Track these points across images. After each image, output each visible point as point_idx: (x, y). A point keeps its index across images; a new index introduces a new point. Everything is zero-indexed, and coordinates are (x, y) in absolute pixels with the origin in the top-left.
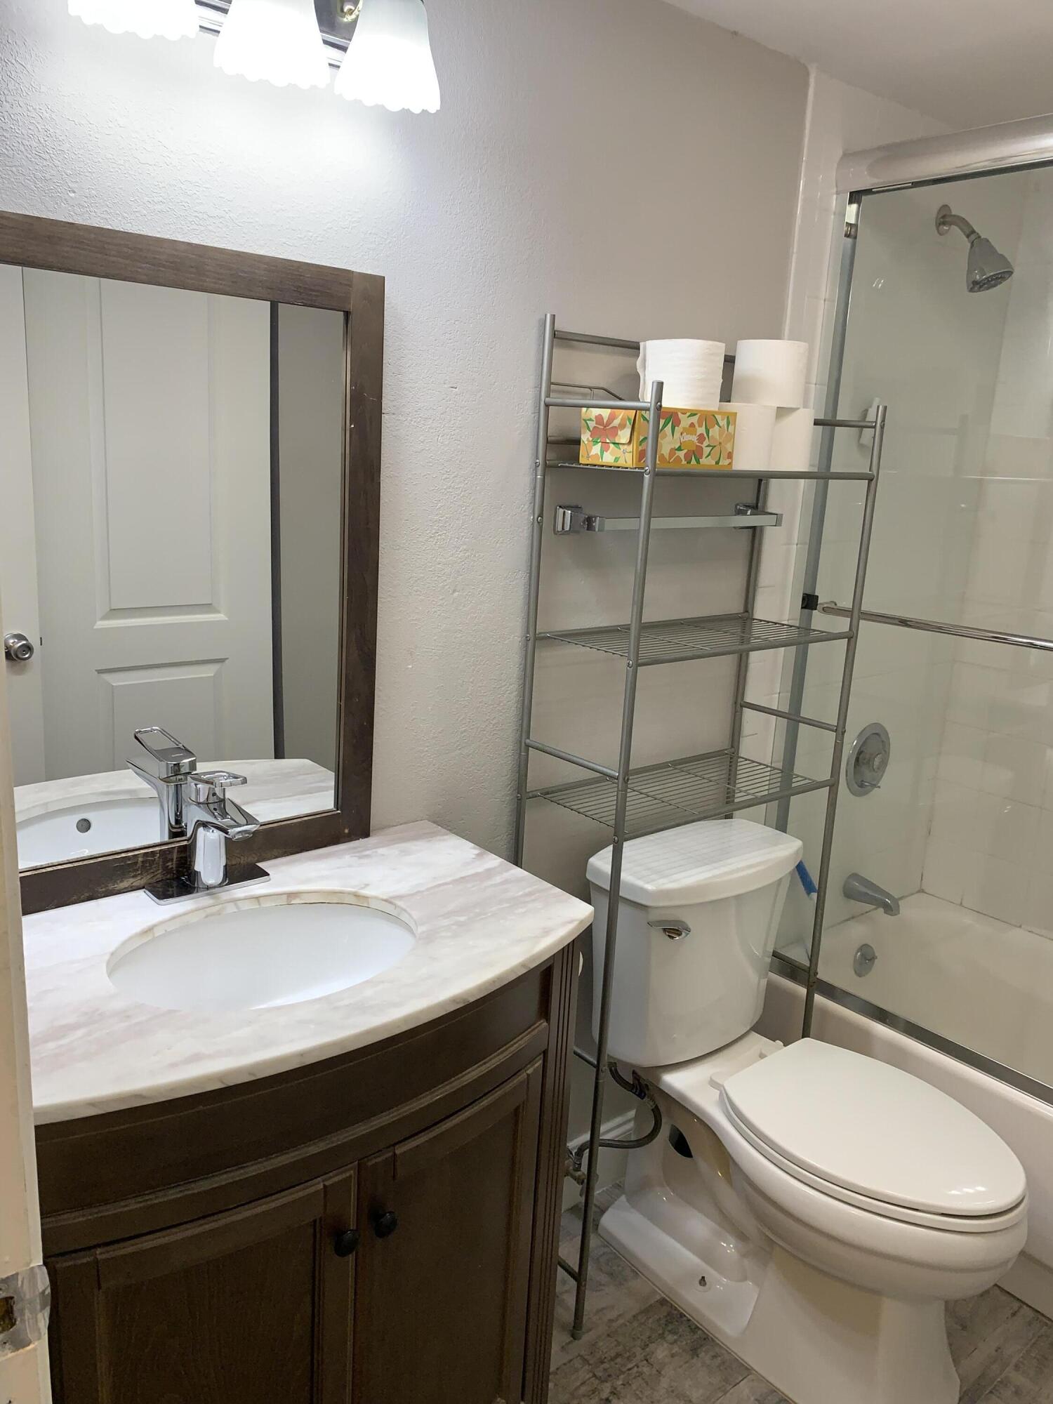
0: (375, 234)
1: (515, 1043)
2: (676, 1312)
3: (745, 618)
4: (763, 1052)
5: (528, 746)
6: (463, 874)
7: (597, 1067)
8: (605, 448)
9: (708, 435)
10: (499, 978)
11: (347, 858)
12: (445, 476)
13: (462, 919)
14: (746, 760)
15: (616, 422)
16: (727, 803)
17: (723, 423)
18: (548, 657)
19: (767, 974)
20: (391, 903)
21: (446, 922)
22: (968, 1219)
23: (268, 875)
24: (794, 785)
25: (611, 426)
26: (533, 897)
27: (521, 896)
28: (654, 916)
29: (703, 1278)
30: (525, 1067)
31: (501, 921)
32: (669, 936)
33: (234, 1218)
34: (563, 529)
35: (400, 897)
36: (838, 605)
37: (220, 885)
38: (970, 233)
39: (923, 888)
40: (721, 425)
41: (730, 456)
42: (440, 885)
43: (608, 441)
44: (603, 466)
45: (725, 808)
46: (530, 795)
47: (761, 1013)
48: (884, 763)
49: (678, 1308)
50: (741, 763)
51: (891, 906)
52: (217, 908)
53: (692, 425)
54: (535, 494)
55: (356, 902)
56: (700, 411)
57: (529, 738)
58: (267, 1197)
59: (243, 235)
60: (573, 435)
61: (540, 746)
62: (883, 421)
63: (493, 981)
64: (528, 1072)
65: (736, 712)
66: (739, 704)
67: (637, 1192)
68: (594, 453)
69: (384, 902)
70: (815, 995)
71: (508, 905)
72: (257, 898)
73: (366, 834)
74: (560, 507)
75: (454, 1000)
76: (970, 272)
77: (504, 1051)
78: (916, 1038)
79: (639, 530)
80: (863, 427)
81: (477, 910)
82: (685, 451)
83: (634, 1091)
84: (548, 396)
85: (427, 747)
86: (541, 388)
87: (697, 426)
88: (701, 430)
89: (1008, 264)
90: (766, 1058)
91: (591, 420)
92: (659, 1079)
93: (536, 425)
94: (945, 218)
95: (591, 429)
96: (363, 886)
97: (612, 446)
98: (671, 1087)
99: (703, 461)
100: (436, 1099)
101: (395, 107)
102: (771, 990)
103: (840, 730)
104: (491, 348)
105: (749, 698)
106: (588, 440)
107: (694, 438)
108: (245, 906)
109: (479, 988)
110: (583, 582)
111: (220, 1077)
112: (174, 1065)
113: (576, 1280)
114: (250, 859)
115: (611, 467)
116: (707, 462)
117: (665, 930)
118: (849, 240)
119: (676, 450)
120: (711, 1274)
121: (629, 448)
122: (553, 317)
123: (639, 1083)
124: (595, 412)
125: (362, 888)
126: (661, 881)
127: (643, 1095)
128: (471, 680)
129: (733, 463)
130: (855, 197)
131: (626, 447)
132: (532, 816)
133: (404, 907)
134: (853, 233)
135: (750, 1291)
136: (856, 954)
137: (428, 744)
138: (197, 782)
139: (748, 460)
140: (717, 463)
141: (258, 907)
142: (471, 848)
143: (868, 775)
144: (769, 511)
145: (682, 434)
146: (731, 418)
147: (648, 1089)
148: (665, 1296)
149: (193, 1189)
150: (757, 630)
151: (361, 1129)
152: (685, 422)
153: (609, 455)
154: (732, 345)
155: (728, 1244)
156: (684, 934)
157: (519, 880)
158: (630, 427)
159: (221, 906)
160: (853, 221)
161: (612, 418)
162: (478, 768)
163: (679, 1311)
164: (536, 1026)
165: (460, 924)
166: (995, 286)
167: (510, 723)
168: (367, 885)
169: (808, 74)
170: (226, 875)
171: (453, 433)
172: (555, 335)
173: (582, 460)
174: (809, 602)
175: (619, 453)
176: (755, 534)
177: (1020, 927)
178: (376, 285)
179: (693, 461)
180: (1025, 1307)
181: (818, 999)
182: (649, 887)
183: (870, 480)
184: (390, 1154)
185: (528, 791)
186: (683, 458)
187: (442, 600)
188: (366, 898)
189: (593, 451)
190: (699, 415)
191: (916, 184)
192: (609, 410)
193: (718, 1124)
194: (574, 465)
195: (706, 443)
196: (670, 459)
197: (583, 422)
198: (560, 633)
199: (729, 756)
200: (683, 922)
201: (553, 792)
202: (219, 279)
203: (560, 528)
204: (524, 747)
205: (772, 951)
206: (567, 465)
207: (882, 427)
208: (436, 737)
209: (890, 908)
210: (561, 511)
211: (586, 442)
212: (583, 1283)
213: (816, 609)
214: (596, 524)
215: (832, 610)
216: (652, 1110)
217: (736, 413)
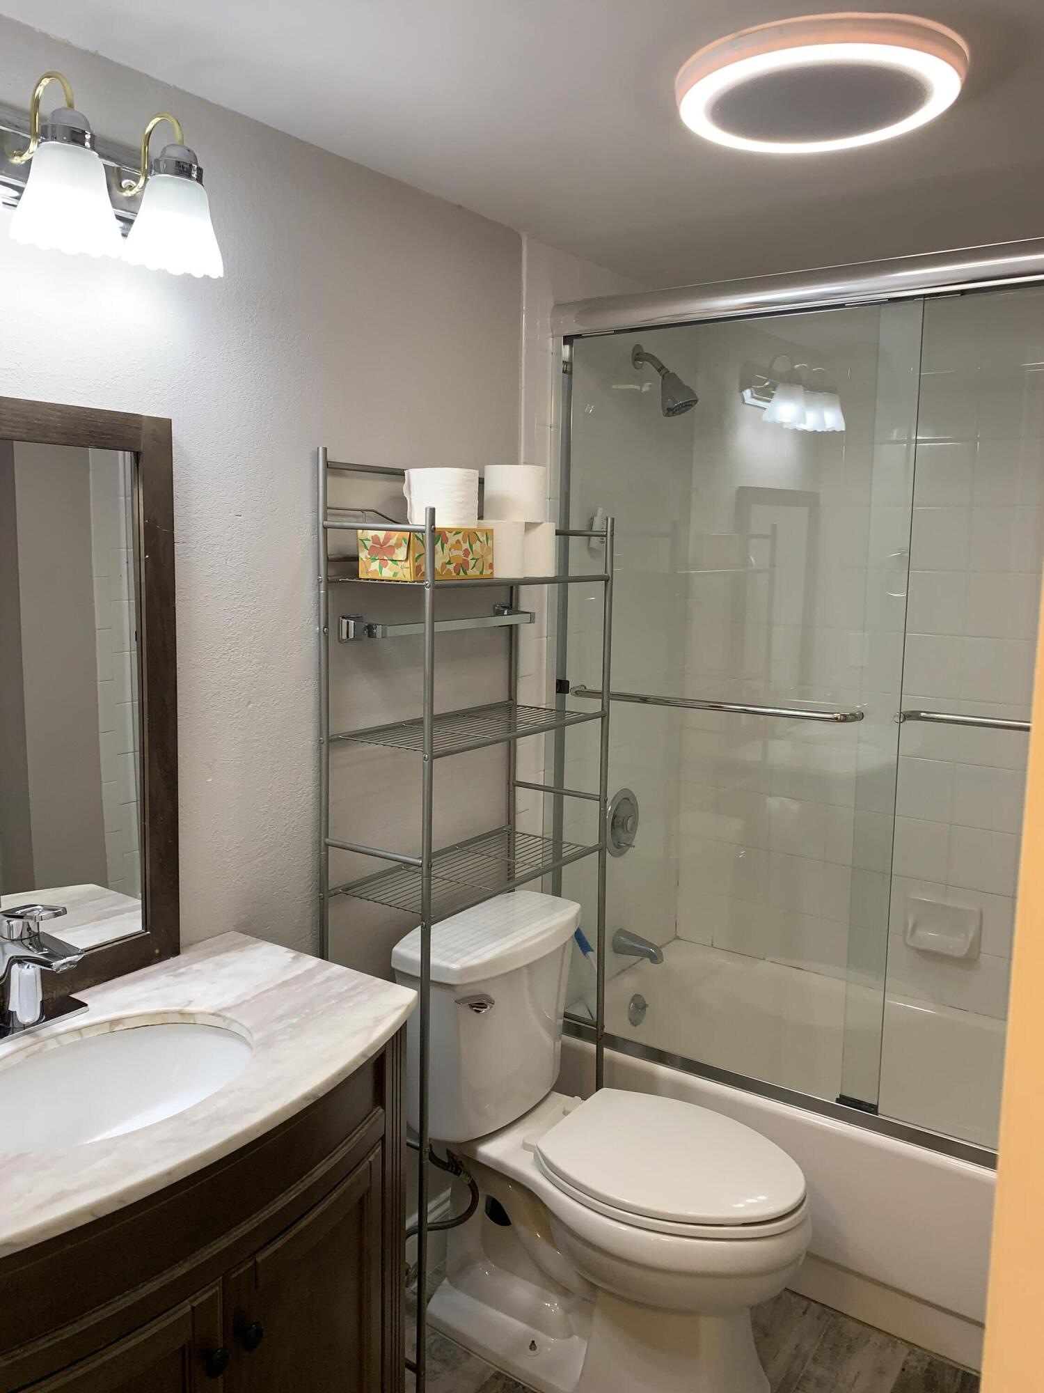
0: (159, 381)
1: (357, 1133)
2: (511, 1383)
3: (510, 705)
4: (567, 1109)
5: (327, 845)
6: (285, 979)
7: (420, 1149)
8: (383, 564)
9: (472, 550)
10: (344, 1070)
11: (163, 979)
12: (235, 596)
13: (294, 1021)
14: (524, 834)
15: (393, 542)
16: (509, 879)
17: (483, 538)
18: (341, 757)
19: (561, 1038)
20: (219, 1016)
21: (279, 1026)
22: (763, 1224)
23: (86, 1005)
24: (563, 855)
25: (388, 545)
26: (358, 990)
27: (347, 991)
28: (462, 994)
29: (533, 1342)
30: (367, 1155)
31: (333, 1018)
32: (476, 1011)
33: (106, 1358)
34: (348, 637)
35: (228, 1009)
36: (587, 688)
37: (37, 1023)
38: (661, 368)
39: (679, 934)
40: (481, 540)
41: (491, 566)
42: (264, 992)
43: (386, 558)
44: (383, 580)
45: (508, 882)
46: (332, 893)
47: (558, 1073)
48: (635, 824)
49: (513, 1378)
50: (519, 838)
51: (655, 956)
52: (36, 1047)
53: (458, 542)
54: (319, 607)
55: (181, 1021)
56: (464, 529)
57: (328, 837)
58: (133, 1331)
59: (35, 385)
60: (351, 553)
61: (341, 844)
62: (612, 530)
63: (339, 1074)
64: (370, 1159)
65: (509, 791)
66: (512, 784)
67: (459, 1273)
68: (371, 568)
69: (211, 1016)
70: (604, 1049)
71: (334, 1002)
72: (79, 1030)
73: (176, 952)
74: (343, 618)
75: (305, 1098)
76: (663, 401)
77: (347, 1143)
78: (694, 1073)
79: (424, 634)
80: (590, 536)
81: (307, 1011)
82: (454, 564)
83: (450, 1169)
84: (325, 519)
85: (230, 857)
86: (318, 512)
87: (462, 542)
88: (466, 546)
89: (692, 393)
90: (571, 1114)
91: (367, 540)
92: (475, 1151)
93: (315, 545)
94: (639, 356)
95: (369, 548)
96: (186, 1003)
97: (390, 562)
98: (487, 1158)
99: (470, 572)
100: (290, 1200)
101: (177, 270)
102: (566, 1050)
103: (602, 800)
104: (271, 479)
105: (520, 778)
106: (366, 558)
107: (461, 553)
108: (67, 1040)
109: (327, 1083)
110: (368, 685)
111: (90, 1209)
112: (40, 1207)
113: (415, 1372)
114: (63, 992)
115: (390, 581)
116: (474, 573)
117: (472, 1006)
118: (566, 376)
119: (447, 564)
120: (540, 1337)
121: (407, 564)
122: (325, 450)
123: (454, 1160)
124: (371, 533)
125: (186, 1006)
126: (465, 959)
127: (459, 1171)
128: (269, 787)
129: (495, 572)
130: (568, 340)
131: (403, 563)
132: (335, 914)
133: (233, 1018)
134: (568, 370)
135: (578, 1345)
136: (630, 1004)
137: (230, 855)
138: (9, 919)
139: (506, 569)
140: (481, 573)
141: (80, 1039)
142: (287, 952)
143: (623, 836)
144: (522, 609)
145: (450, 550)
146: (489, 534)
147: (463, 1166)
148: (499, 1370)
149: (62, 1335)
150: (522, 716)
151: (223, 1243)
152: (452, 539)
153: (388, 571)
154: (482, 472)
155: (552, 1303)
156: (488, 1007)
157: (341, 976)
158: (406, 546)
159: (42, 1043)
160: (567, 360)
161: (387, 539)
162: (280, 872)
163: (514, 1381)
164: (373, 1113)
165: (293, 1026)
166: (684, 412)
167: (308, 825)
168: (190, 1002)
169: (520, 239)
170: (43, 1012)
171: (240, 557)
172: (328, 465)
173: (361, 576)
174: (562, 687)
175: (397, 568)
176: (512, 631)
177: (764, 959)
178: (164, 427)
179: (462, 573)
180: (813, 1304)
181: (607, 1051)
182: (455, 966)
183: (607, 581)
184: (251, 1264)
185: (330, 889)
186: (452, 570)
187: (237, 712)
188: (191, 1014)
189: (372, 566)
190: (463, 533)
191: (617, 332)
192: (385, 532)
193: (535, 1183)
194: (354, 580)
195: (471, 556)
196: (442, 571)
197: (360, 541)
198: (350, 734)
199: (507, 833)
200: (488, 996)
201: (352, 888)
202: (14, 427)
203: (344, 636)
204: (324, 848)
205: (563, 1012)
206: (347, 580)
207: (612, 536)
208: (239, 847)
209: (655, 958)
210: (345, 621)
211: (365, 560)
212: (422, 1373)
213: (568, 693)
214: (379, 631)
215: (583, 693)
216: (469, 1185)
217: (493, 530)
